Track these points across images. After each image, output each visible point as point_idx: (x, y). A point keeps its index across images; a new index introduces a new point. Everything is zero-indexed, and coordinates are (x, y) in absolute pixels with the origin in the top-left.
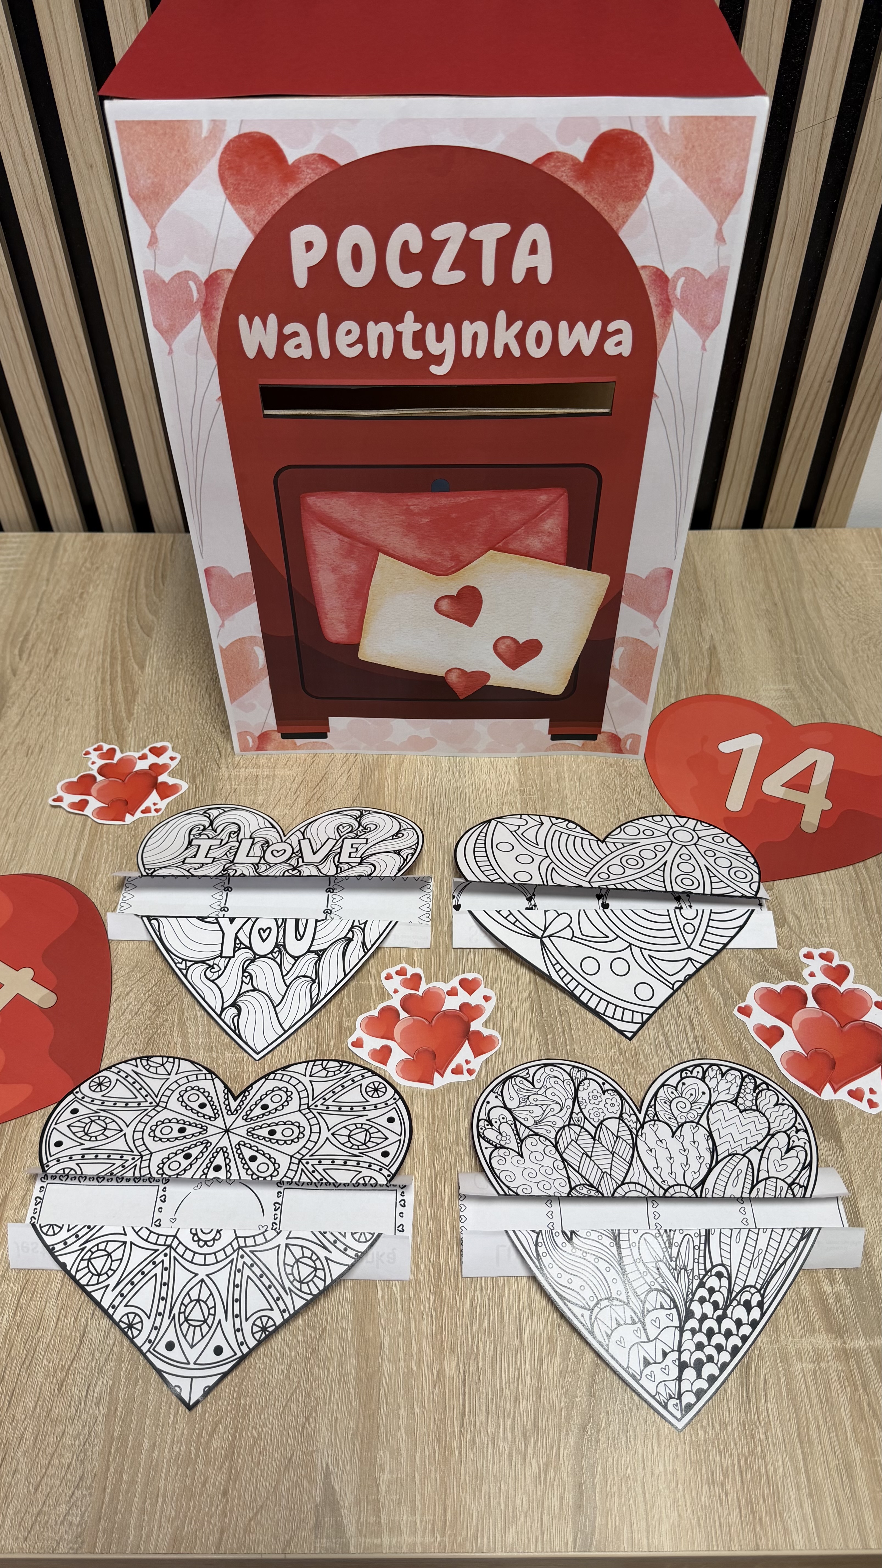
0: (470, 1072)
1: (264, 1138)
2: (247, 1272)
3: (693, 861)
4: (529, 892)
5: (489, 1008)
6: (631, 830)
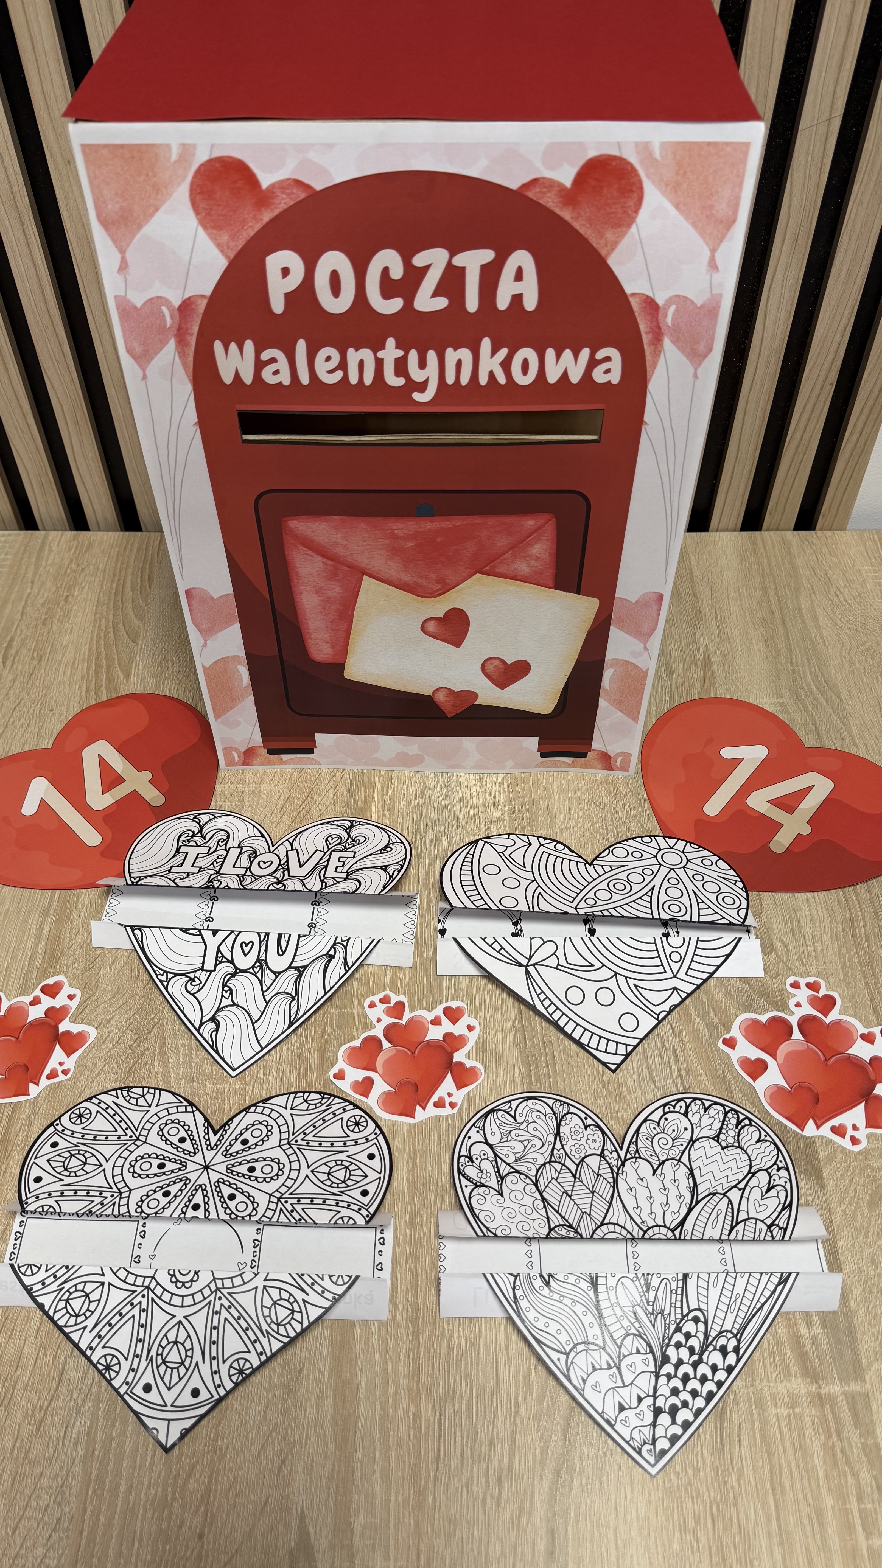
0: (453, 1106)
1: (244, 1175)
2: (224, 1314)
3: (681, 886)
4: (516, 918)
5: (472, 1038)
6: (619, 852)
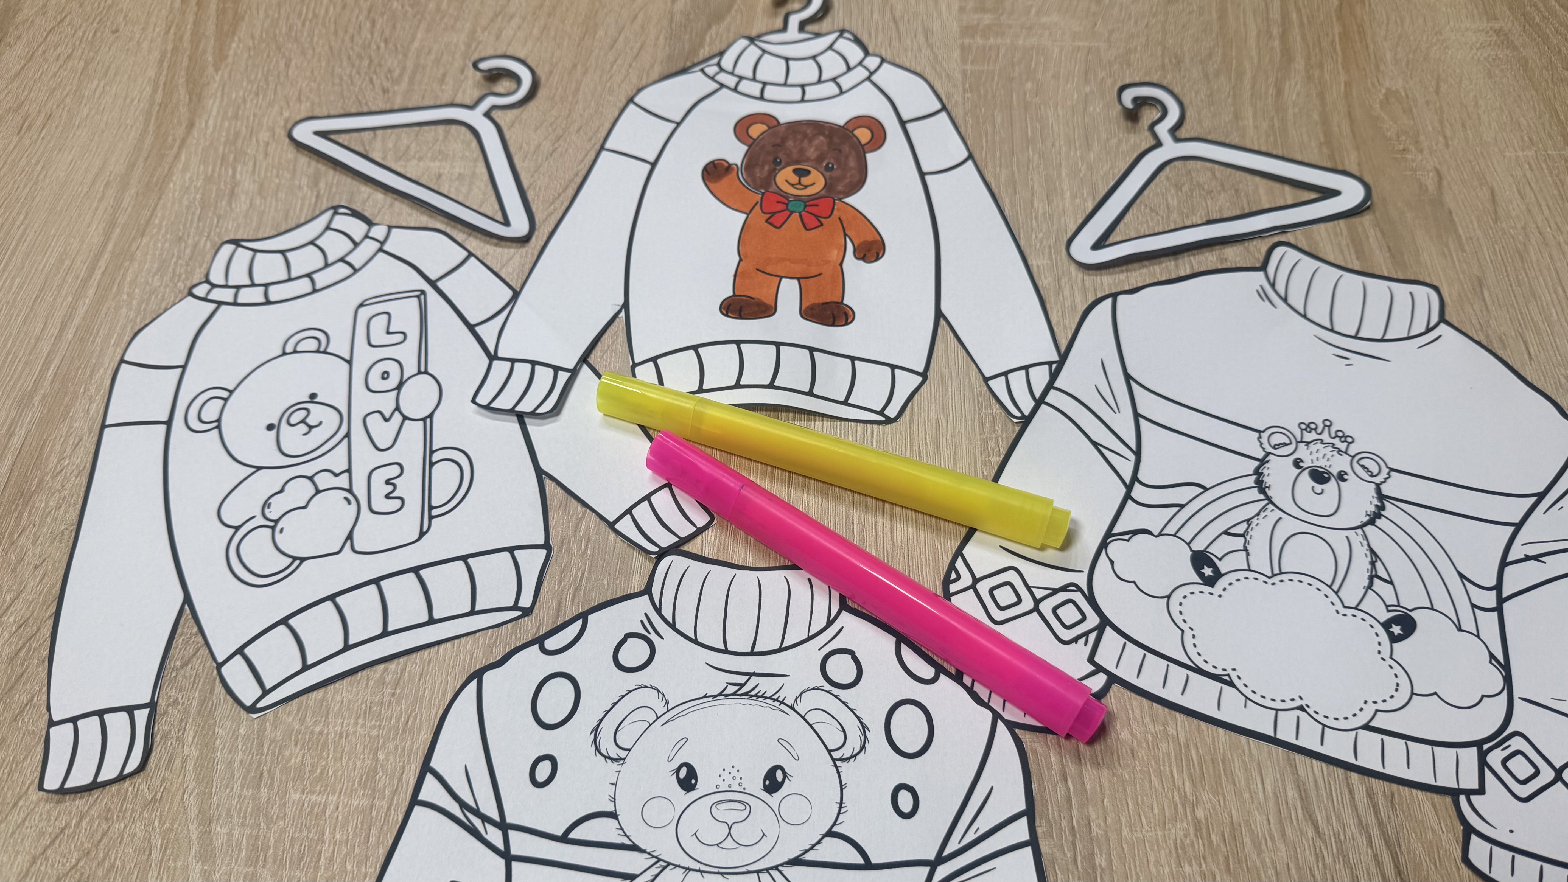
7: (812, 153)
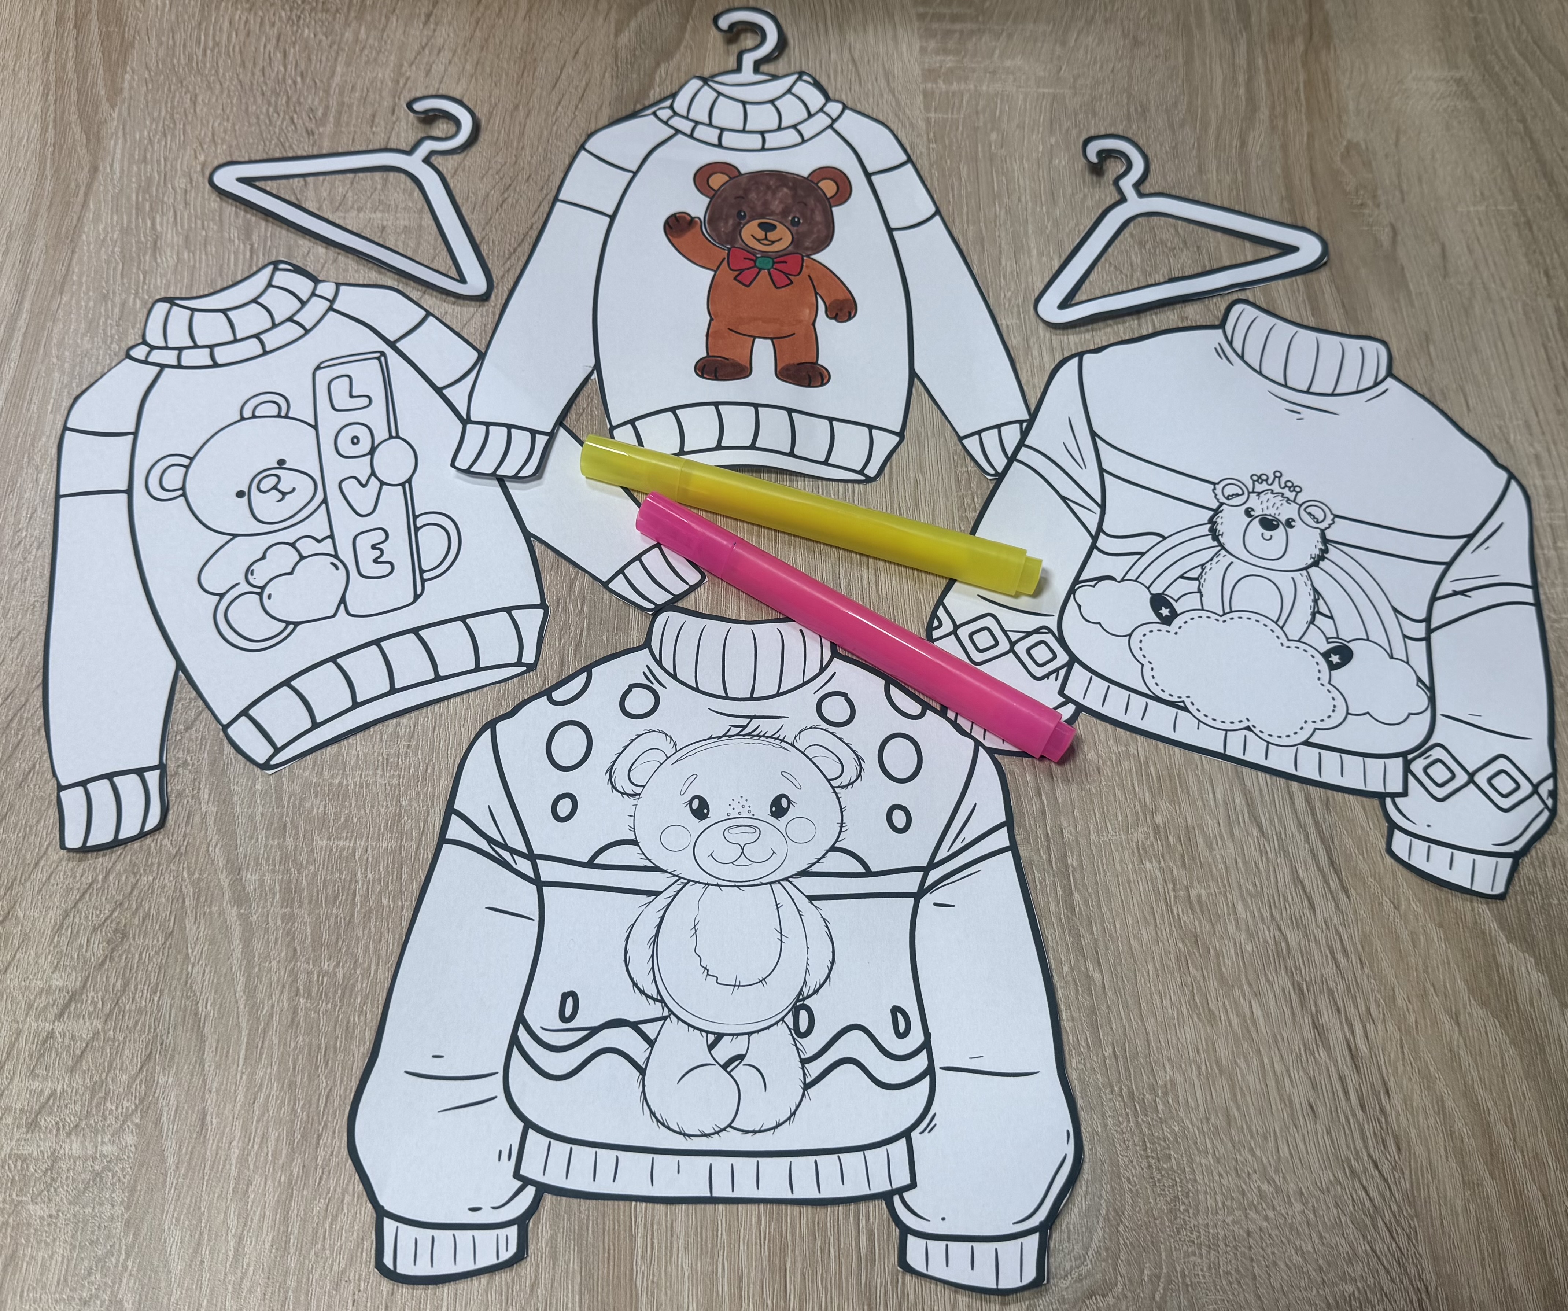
7: (776, 206)
